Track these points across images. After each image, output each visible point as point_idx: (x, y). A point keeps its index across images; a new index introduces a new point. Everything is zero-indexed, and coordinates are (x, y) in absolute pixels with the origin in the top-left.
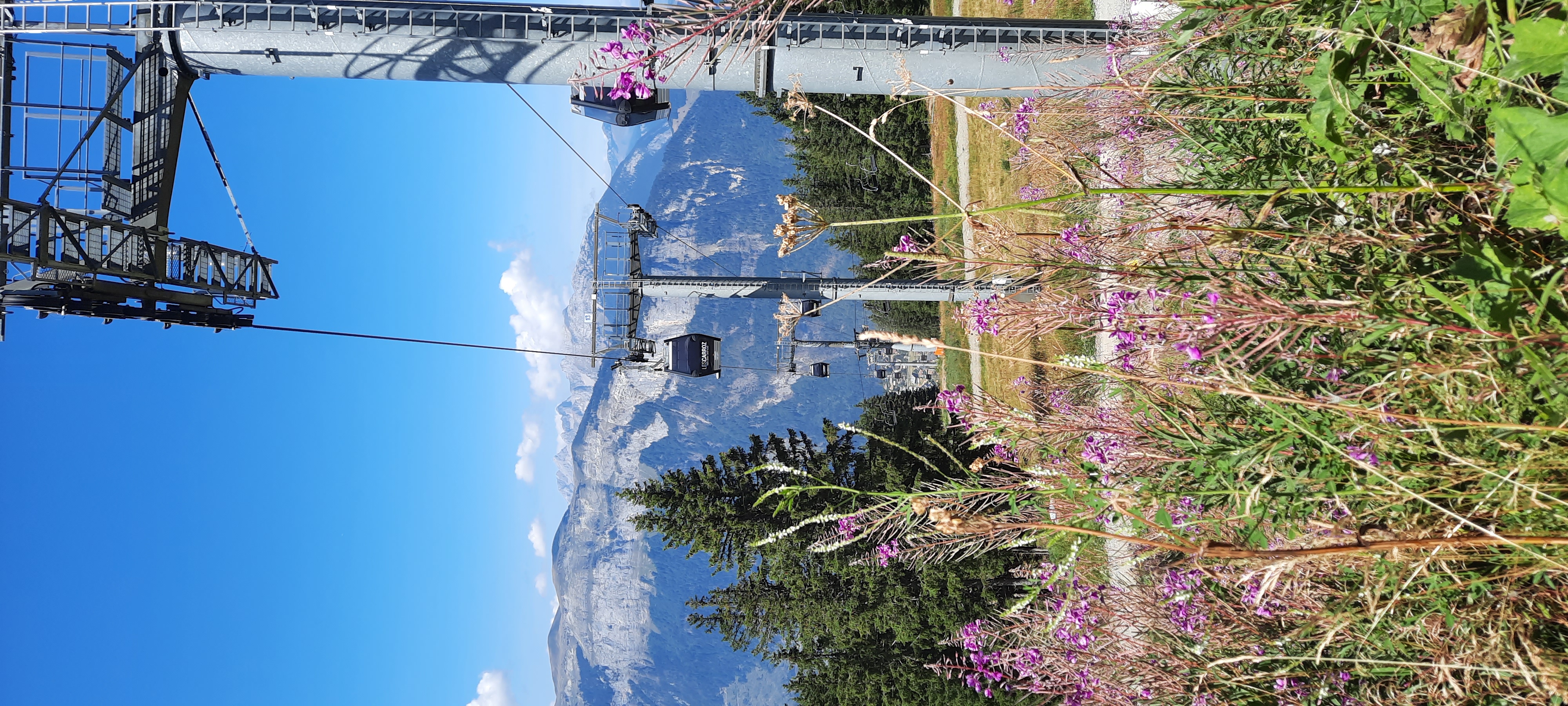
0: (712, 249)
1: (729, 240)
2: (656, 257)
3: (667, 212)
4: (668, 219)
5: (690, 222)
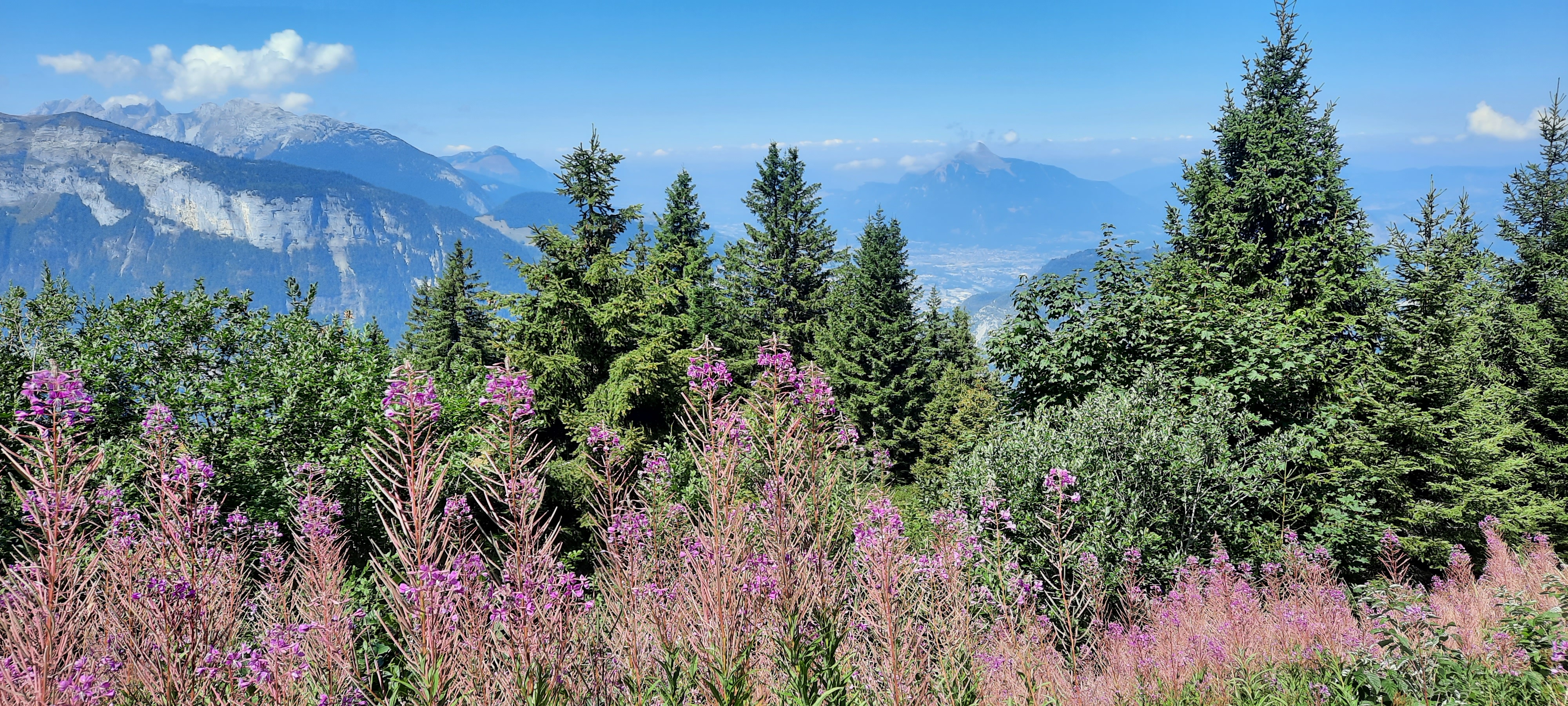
2: (327, 202)
3: (383, 212)
4: (375, 214)
5: (373, 238)
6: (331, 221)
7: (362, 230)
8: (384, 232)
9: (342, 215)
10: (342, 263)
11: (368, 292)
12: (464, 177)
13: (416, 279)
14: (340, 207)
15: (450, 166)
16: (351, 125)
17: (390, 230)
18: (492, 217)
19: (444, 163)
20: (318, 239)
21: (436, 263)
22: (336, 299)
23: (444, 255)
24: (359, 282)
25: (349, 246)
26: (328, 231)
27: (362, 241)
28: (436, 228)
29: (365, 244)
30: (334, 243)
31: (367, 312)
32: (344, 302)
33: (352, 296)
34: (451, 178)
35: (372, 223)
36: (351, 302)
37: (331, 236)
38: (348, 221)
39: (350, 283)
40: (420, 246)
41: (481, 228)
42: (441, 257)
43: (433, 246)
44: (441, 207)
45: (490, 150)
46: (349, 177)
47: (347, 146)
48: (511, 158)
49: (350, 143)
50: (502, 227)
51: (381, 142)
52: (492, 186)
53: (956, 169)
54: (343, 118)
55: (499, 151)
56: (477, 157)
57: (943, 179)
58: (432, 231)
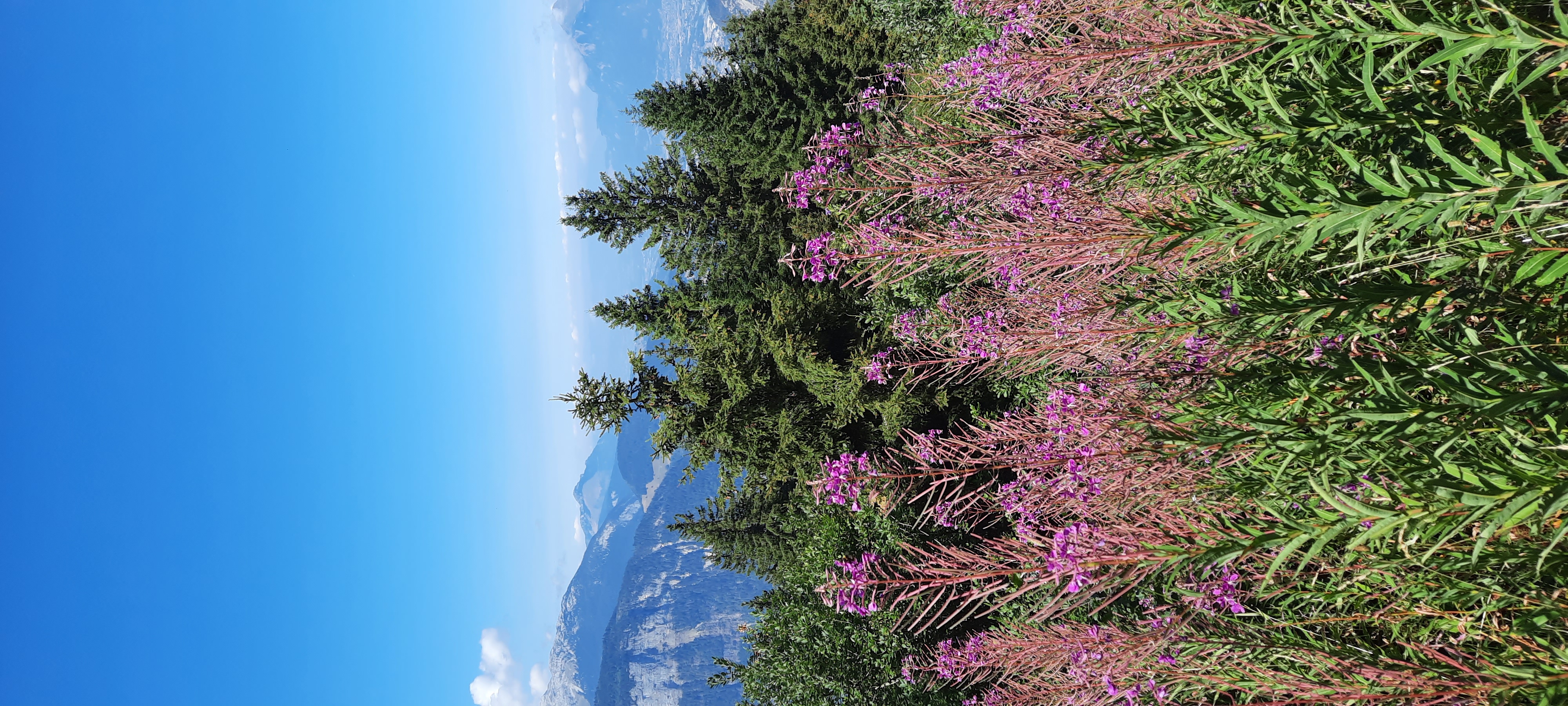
1: (708, 624)
2: (633, 650)
3: (642, 598)
4: (643, 606)
5: (667, 607)
6: (651, 646)
7: (659, 618)
8: (660, 597)
9: (645, 635)
10: (692, 635)
11: (719, 611)
12: (605, 524)
13: (705, 567)
14: (637, 638)
15: (594, 538)
16: (559, 628)
17: (658, 592)
18: (643, 496)
19: (592, 542)
20: (668, 657)
21: (689, 548)
22: (725, 640)
23: (681, 541)
24: (709, 619)
25: (674, 628)
26: (660, 648)
27: (669, 617)
28: (655, 549)
29: (673, 614)
30: (672, 643)
31: (738, 611)
32: (728, 633)
33: (722, 625)
34: (606, 535)
35: (651, 609)
36: (728, 625)
37: (665, 645)
38: (650, 631)
39: (710, 627)
40: (673, 564)
41: (653, 507)
42: (683, 544)
43: (673, 552)
44: (634, 545)
45: (578, 499)
46: (608, 630)
47: (577, 631)
48: (584, 479)
49: (575, 630)
50: (652, 487)
51: (574, 600)
52: (613, 496)
53: (581, 33)
54: (552, 637)
55: (578, 491)
56: (585, 511)
57: (592, 47)
58: (659, 553)
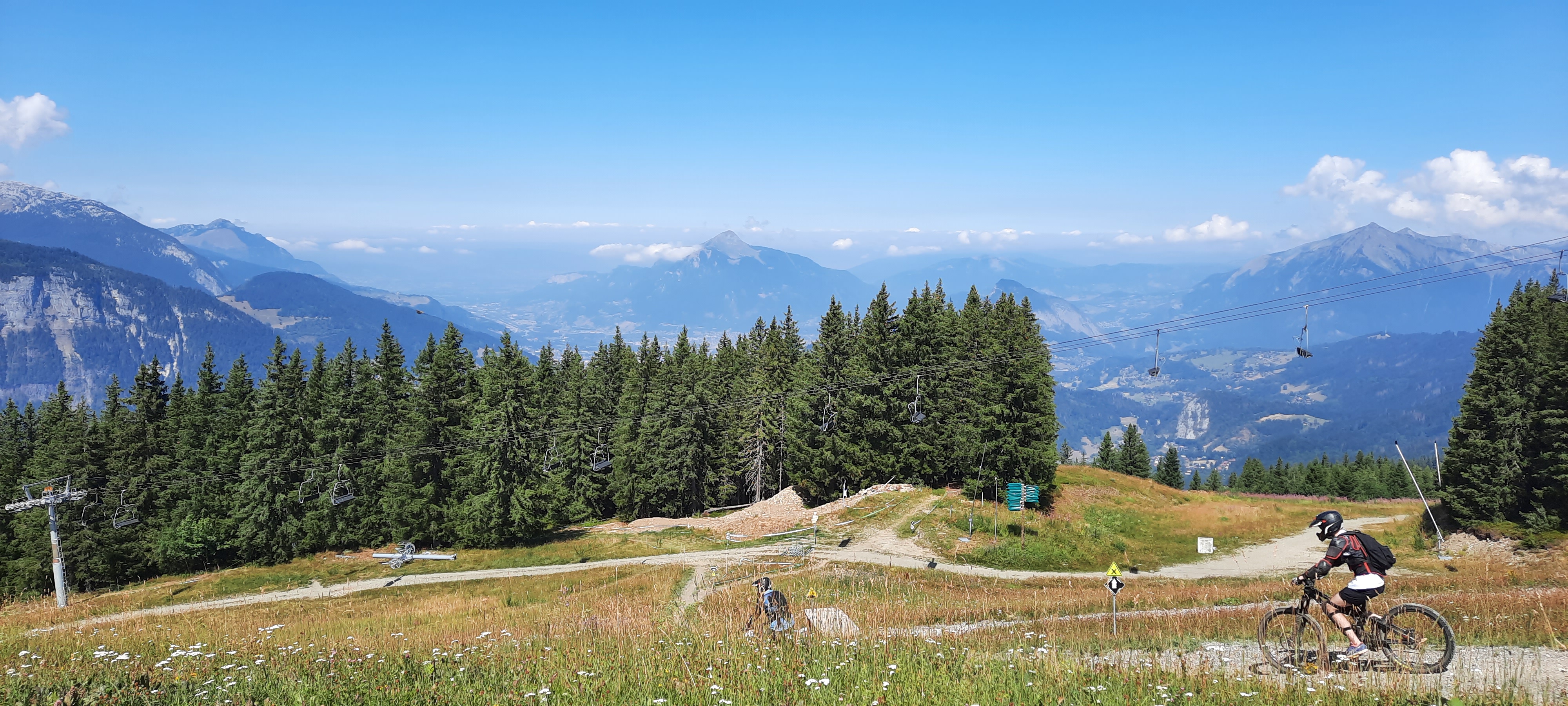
0: (67, 349)
1: (80, 367)
2: (50, 281)
4: (105, 294)
5: (102, 320)
6: (53, 302)
7: (90, 311)
8: (116, 314)
9: (68, 295)
12: (193, 254)
14: (65, 287)
15: (174, 240)
16: (60, 195)
17: (122, 312)
18: (233, 298)
19: (162, 237)
20: (39, 321)
24: (87, 367)
25: (76, 329)
26: (49, 312)
28: (175, 310)
30: (56, 326)
33: (78, 383)
34: (178, 254)
36: (77, 390)
37: (55, 317)
38: (74, 302)
39: (75, 369)
40: (157, 330)
41: (225, 309)
44: (181, 287)
45: (215, 223)
46: (75, 254)
47: (56, 216)
48: (239, 232)
49: (58, 214)
50: (244, 307)
51: (96, 214)
52: (222, 263)
53: (709, 256)
54: (49, 187)
55: (223, 224)
56: (199, 230)
57: (696, 265)
58: (171, 314)
